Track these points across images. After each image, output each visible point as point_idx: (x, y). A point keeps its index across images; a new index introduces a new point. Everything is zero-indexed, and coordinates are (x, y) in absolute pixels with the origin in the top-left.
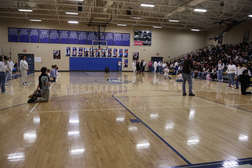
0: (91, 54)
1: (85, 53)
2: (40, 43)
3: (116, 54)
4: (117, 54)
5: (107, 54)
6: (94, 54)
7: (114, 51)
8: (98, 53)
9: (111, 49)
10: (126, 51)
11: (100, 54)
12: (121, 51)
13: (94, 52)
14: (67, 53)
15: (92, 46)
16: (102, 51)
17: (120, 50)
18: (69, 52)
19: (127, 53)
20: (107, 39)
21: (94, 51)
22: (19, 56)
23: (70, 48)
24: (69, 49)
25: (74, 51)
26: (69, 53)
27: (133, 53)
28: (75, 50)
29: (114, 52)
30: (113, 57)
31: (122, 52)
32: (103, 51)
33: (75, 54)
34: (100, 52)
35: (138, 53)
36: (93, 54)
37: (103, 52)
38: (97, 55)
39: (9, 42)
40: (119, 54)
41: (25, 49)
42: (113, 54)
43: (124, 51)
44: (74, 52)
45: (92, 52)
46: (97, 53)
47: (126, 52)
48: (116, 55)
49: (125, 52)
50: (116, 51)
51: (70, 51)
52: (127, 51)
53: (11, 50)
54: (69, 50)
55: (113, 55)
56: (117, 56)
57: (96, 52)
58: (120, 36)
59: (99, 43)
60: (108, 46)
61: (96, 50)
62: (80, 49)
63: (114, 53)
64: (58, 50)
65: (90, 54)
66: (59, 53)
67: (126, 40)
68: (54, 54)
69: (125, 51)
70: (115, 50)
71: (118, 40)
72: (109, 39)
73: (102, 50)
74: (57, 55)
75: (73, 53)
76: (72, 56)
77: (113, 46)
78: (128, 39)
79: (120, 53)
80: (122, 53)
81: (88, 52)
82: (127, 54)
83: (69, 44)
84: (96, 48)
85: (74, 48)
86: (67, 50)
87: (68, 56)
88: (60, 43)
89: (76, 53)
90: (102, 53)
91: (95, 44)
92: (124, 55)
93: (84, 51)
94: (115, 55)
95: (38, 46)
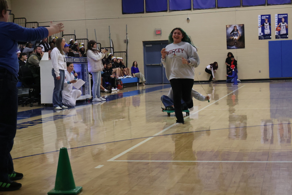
2: (194, 9)
14: (263, 31)
18: (268, 27)
22: (147, 46)
23: (269, 16)
24: (265, 20)
25: (282, 24)
26: (267, 32)
28: (283, 20)
33: (285, 32)
39: (123, 13)
41: (158, 28)
44: (280, 26)
51: (270, 25)
53: (127, 34)
54: (267, 21)
64: (239, 25)
66: (240, 33)
68: (227, 37)
74: (236, 38)
75: (279, 28)
76: (277, 37)
83: (268, 5)
85: (281, 17)
86: (263, 22)
87: (265, 39)
88: (243, 6)
89: (287, 29)
95: (188, 19)
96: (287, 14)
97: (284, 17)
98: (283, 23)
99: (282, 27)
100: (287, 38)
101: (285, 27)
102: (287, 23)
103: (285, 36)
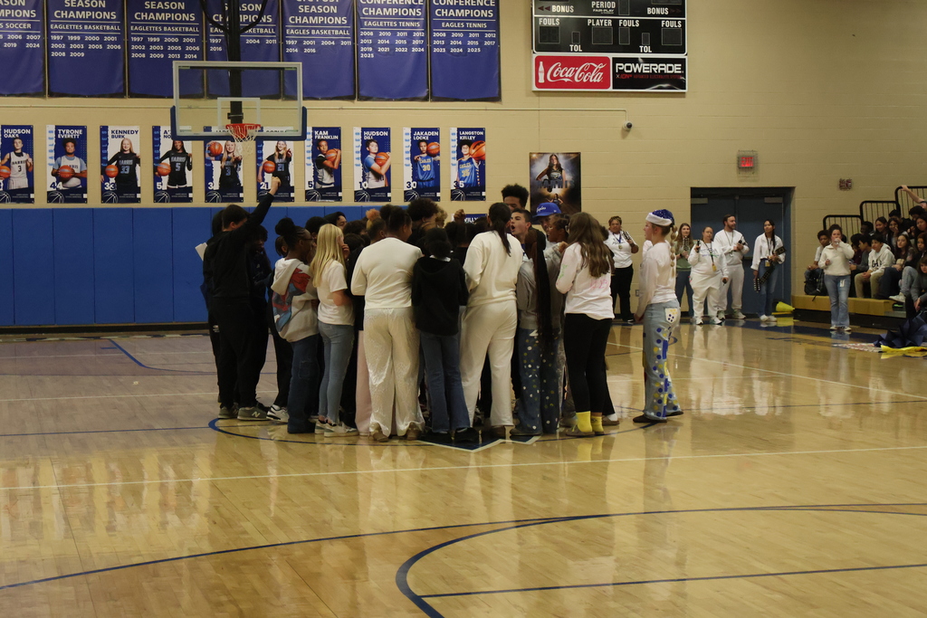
0: (165, 179)
1: (113, 169)
3: (383, 171)
4: (388, 173)
5: (302, 174)
6: (189, 174)
7: (365, 144)
8: (224, 170)
9: (335, 131)
10: (472, 139)
11: (241, 174)
12: (423, 143)
13: (188, 157)
15: (173, 110)
16: (259, 149)
17: (419, 137)
19: (481, 159)
20: (300, 45)
21: (184, 153)
25: (14, 158)
27: (532, 162)
28: (19, 144)
29: (365, 152)
30: (358, 196)
31: (430, 154)
32: (269, 148)
33: (23, 183)
34: (238, 161)
35: (576, 162)
36: (177, 177)
37: (271, 158)
38: (215, 185)
40: (408, 172)
42: (359, 171)
43: (448, 145)
44: (8, 164)
45: (173, 164)
46: (217, 167)
47: (465, 149)
48: (382, 184)
49: (460, 155)
50: (384, 144)
52: (480, 140)
55: (353, 178)
56: (387, 189)
57: (207, 161)
58: (412, 12)
59: (236, 84)
60: (309, 104)
61: (206, 139)
62: (68, 134)
63: (367, 168)
65: (157, 179)
67: (465, 47)
69: (461, 143)
70: (368, 136)
71: (392, 53)
72: (318, 46)
73: (260, 141)
77: (357, 104)
78: (482, 38)
79: (415, 163)
80: (436, 166)
81: (137, 160)
82: (482, 168)
84: (208, 129)
89: (30, 175)
90: (261, 170)
91: (196, 86)
92: (454, 177)
93: (104, 154)
94: (373, 183)
96: (30, 127)
97: (21, 137)
98: (19, 155)
99: (15, 167)
100: (31, 201)
101: (23, 166)
102: (31, 156)
103: (25, 196)
